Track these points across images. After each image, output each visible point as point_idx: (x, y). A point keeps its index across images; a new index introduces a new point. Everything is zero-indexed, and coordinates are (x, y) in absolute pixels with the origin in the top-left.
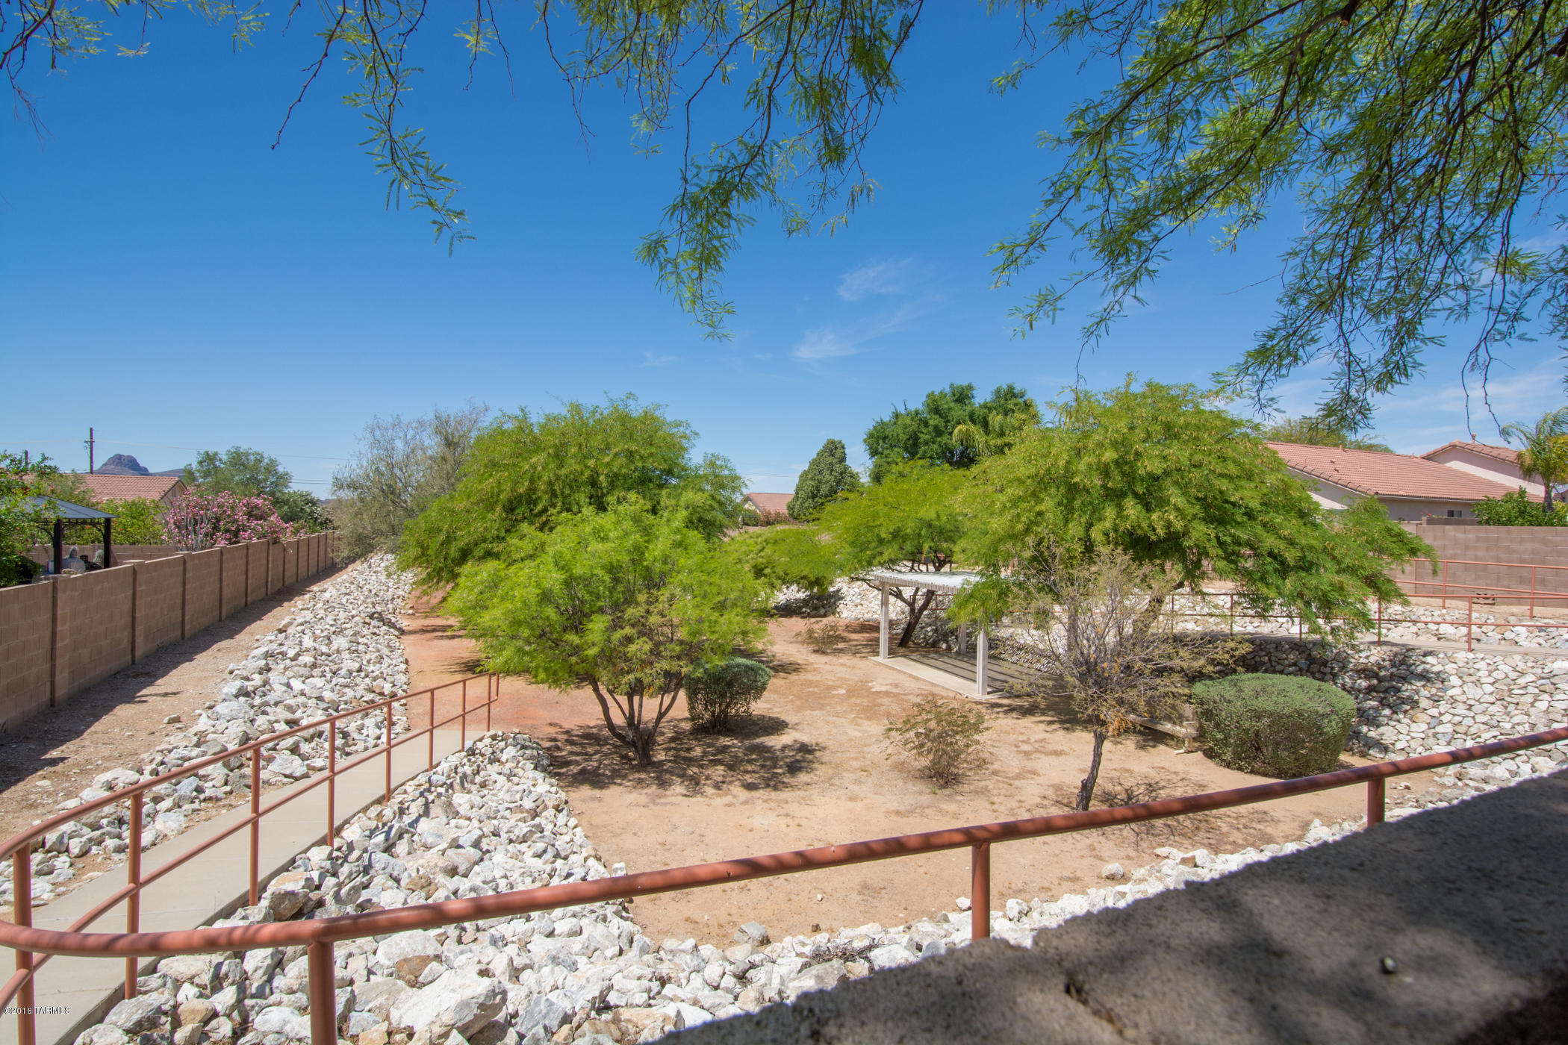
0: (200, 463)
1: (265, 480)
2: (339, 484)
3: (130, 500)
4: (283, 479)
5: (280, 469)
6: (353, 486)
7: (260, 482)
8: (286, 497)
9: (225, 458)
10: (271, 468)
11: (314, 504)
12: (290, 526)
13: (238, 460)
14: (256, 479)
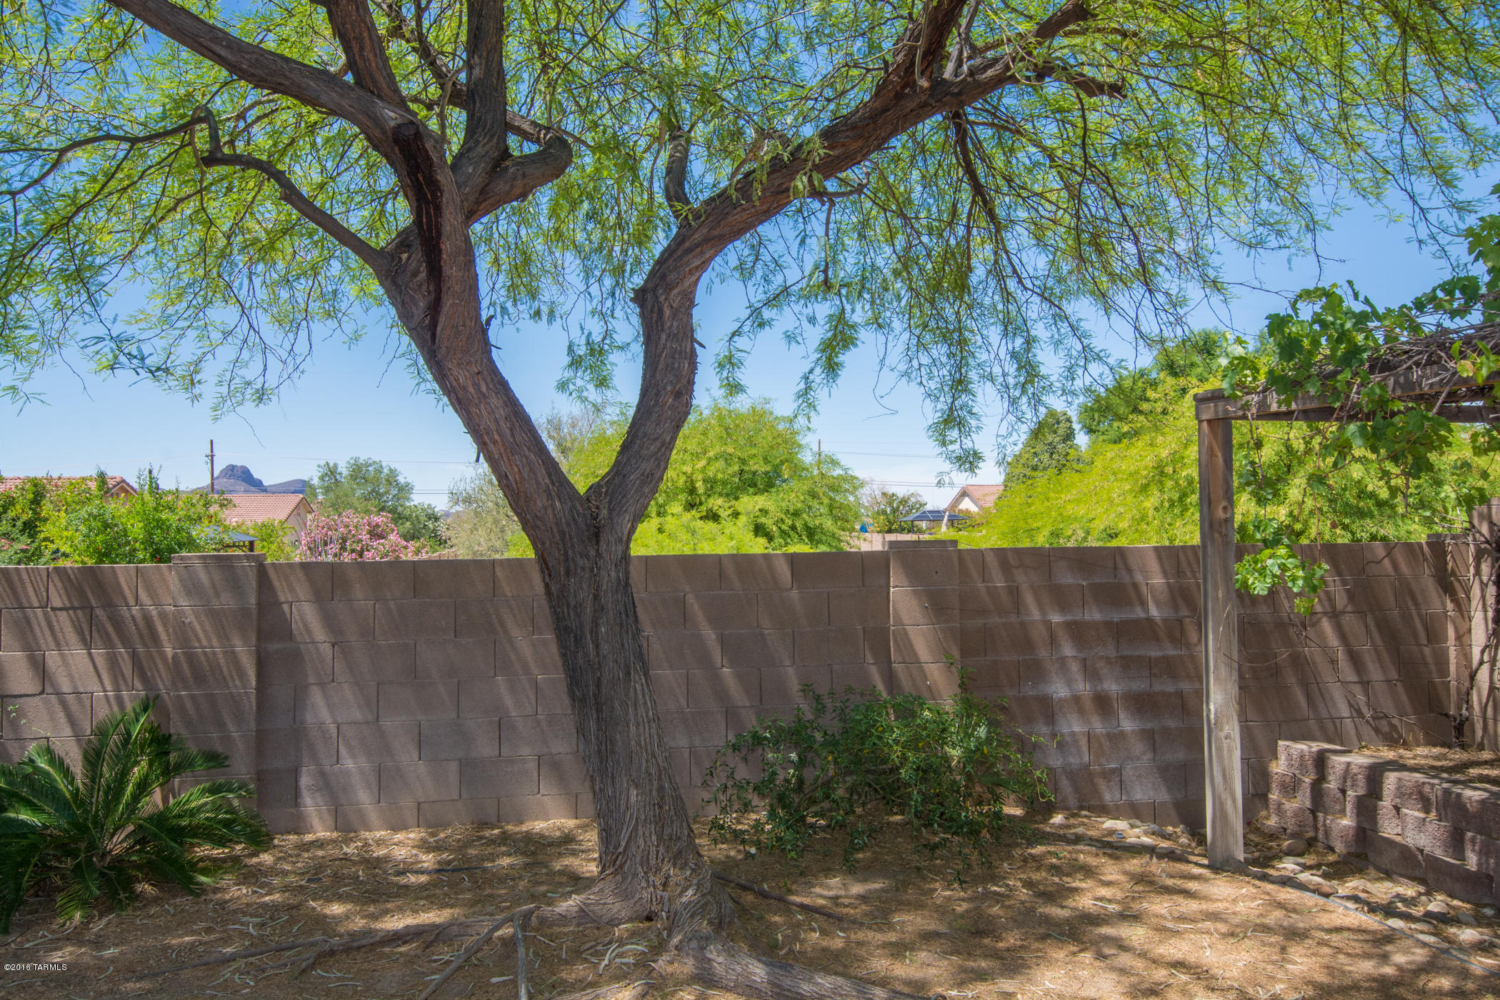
0: (322, 478)
1: (387, 492)
2: (455, 497)
3: (260, 522)
4: (405, 490)
5: (401, 479)
6: (468, 500)
7: (381, 495)
8: (407, 513)
9: (345, 472)
10: (392, 479)
11: (437, 519)
12: (413, 545)
13: (359, 472)
14: (378, 493)
